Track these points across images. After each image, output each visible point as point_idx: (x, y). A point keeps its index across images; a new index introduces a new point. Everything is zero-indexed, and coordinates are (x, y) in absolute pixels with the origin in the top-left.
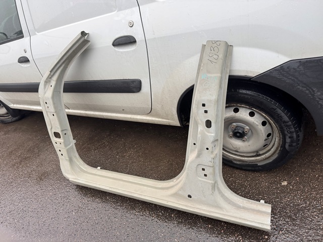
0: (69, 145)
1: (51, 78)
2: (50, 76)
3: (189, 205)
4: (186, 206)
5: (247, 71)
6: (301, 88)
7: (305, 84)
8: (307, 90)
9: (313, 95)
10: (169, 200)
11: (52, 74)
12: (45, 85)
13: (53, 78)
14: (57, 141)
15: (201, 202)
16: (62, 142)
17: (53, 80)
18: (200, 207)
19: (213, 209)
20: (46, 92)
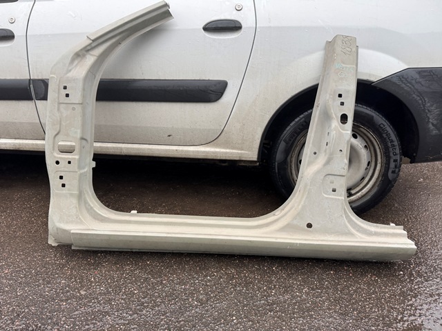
0: (84, 168)
1: (88, 51)
2: (89, 48)
3: (310, 237)
4: (306, 240)
5: (370, 75)
6: (416, 97)
7: (419, 92)
8: (421, 99)
9: (424, 106)
10: (278, 236)
11: (93, 45)
12: (73, 60)
13: (91, 52)
14: (61, 158)
15: (326, 231)
16: (75, 159)
17: (92, 55)
18: (325, 238)
19: (344, 238)
20: (70, 70)
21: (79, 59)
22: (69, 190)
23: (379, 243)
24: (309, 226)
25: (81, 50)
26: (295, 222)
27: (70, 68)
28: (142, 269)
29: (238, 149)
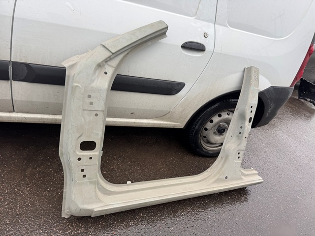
3: (226, 184)
4: (225, 186)
6: (269, 101)
10: (213, 187)
11: (112, 57)
12: (96, 70)
13: (109, 63)
15: (233, 179)
17: (110, 66)
18: (232, 183)
19: (239, 182)
21: (100, 69)
22: (89, 179)
24: (226, 178)
25: (103, 61)
26: (220, 177)
27: (93, 79)
29: (174, 122)
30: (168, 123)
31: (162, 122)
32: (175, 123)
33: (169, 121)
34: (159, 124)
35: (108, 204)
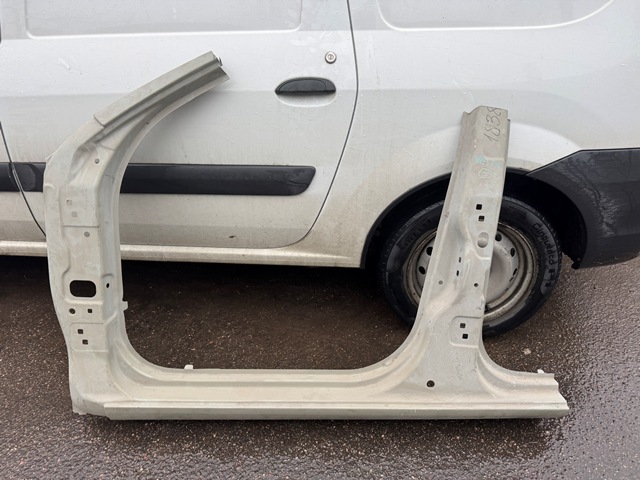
0: (111, 315)
1: (98, 141)
2: (99, 137)
3: (431, 400)
4: (425, 404)
5: (524, 162)
6: (587, 191)
7: (593, 185)
8: (594, 194)
9: (598, 202)
10: (389, 400)
11: (106, 132)
12: (77, 158)
13: (104, 143)
14: (76, 305)
15: (452, 390)
16: (97, 306)
17: (106, 148)
18: (451, 400)
19: (475, 399)
20: (75, 175)
21: (86, 155)
22: (94, 348)
23: (522, 404)
24: (431, 384)
25: (88, 141)
26: (412, 380)
27: (73, 172)
28: (206, 447)
29: (332, 253)
30: (318, 255)
31: (303, 254)
32: (335, 257)
33: (318, 251)
34: (297, 258)
35: (131, 399)
